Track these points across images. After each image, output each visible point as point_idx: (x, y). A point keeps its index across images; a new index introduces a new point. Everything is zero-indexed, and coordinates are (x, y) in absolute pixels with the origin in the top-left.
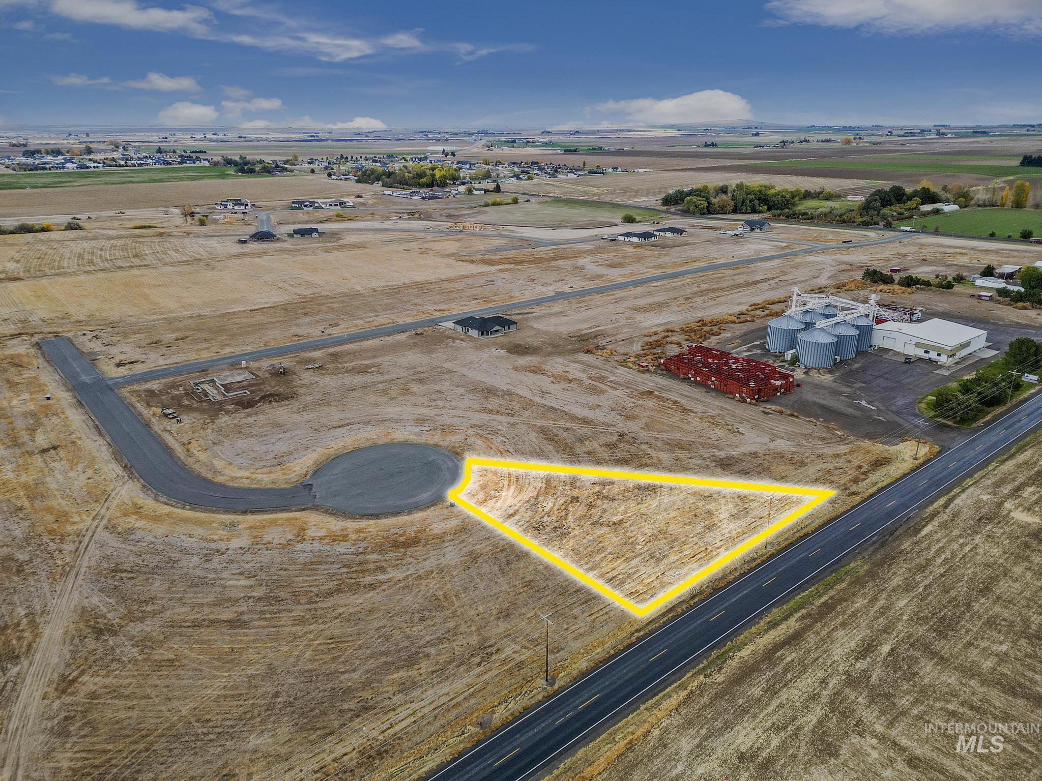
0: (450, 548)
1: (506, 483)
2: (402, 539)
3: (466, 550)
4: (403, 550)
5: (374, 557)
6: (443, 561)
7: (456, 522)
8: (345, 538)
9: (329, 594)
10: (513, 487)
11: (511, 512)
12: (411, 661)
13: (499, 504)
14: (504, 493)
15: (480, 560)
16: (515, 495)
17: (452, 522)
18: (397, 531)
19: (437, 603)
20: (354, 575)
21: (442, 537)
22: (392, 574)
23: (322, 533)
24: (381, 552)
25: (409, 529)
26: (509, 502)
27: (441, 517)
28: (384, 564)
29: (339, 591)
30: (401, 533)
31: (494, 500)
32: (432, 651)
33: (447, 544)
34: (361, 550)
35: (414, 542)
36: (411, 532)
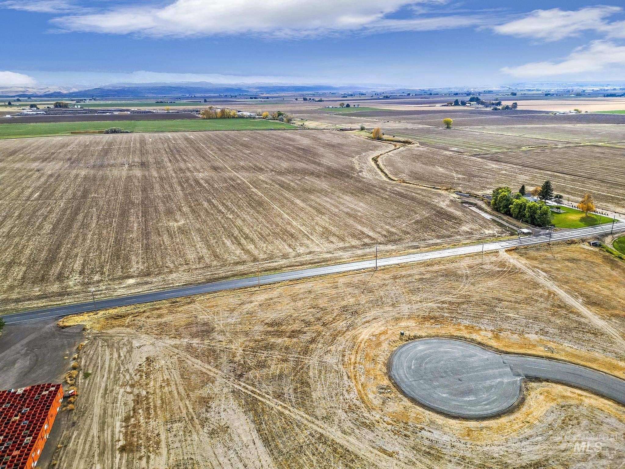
0: (406, 311)
1: (362, 345)
2: (432, 321)
3: (397, 309)
4: (430, 315)
5: (446, 315)
6: (409, 306)
7: (401, 324)
8: (467, 327)
9: (463, 303)
10: (359, 341)
11: (367, 324)
12: (421, 279)
13: (373, 330)
14: (367, 337)
15: (391, 304)
16: (359, 335)
17: (403, 325)
18: (436, 326)
19: (413, 292)
20: (454, 309)
21: (409, 318)
22: (434, 305)
23: (483, 333)
24: (443, 316)
25: (429, 326)
26: (366, 331)
27: (410, 329)
28: (439, 310)
29: (458, 303)
30: (433, 325)
31: (374, 334)
32: (414, 280)
33: (406, 314)
34: (454, 319)
35: (425, 319)
36: (427, 324)
